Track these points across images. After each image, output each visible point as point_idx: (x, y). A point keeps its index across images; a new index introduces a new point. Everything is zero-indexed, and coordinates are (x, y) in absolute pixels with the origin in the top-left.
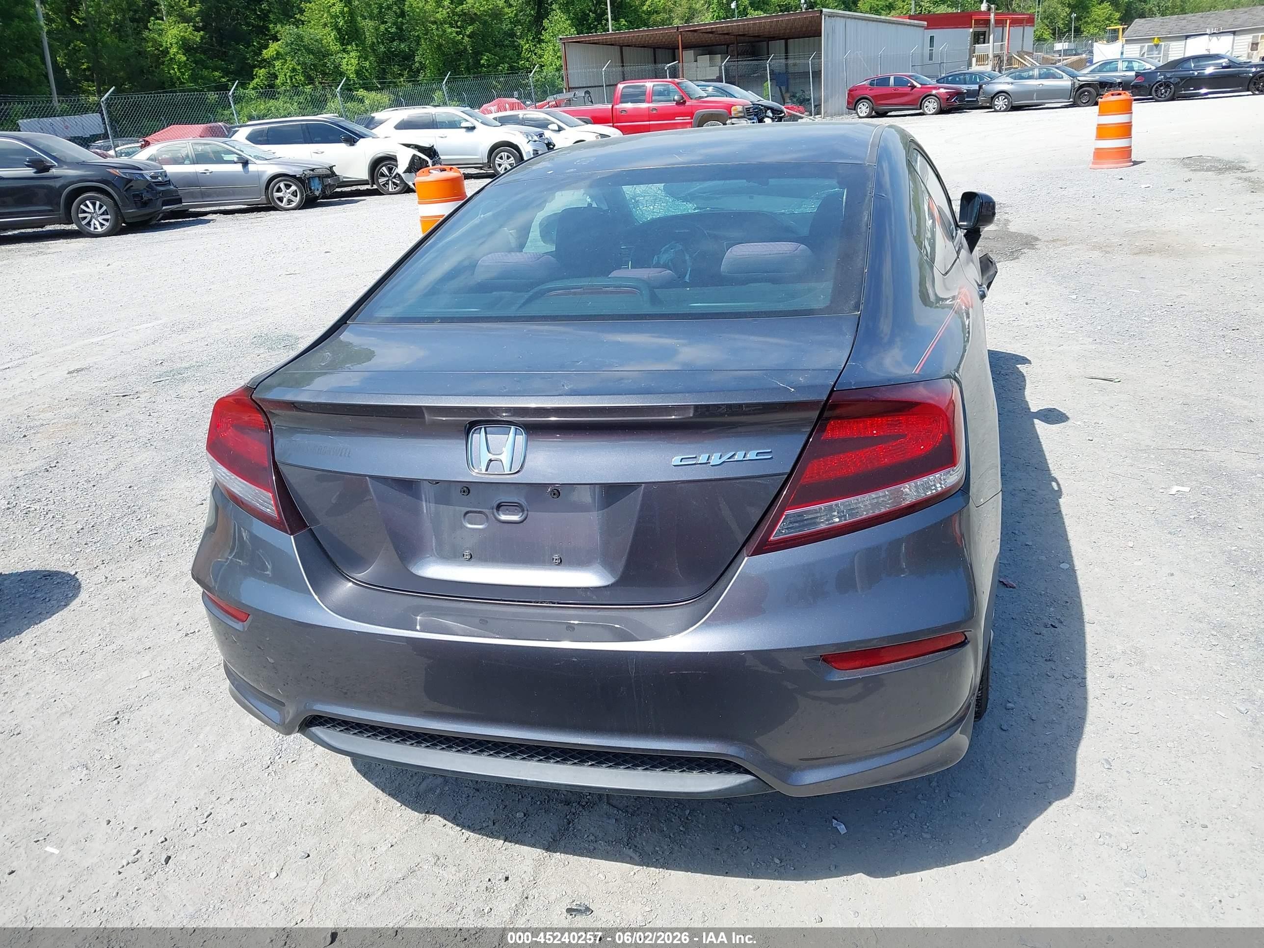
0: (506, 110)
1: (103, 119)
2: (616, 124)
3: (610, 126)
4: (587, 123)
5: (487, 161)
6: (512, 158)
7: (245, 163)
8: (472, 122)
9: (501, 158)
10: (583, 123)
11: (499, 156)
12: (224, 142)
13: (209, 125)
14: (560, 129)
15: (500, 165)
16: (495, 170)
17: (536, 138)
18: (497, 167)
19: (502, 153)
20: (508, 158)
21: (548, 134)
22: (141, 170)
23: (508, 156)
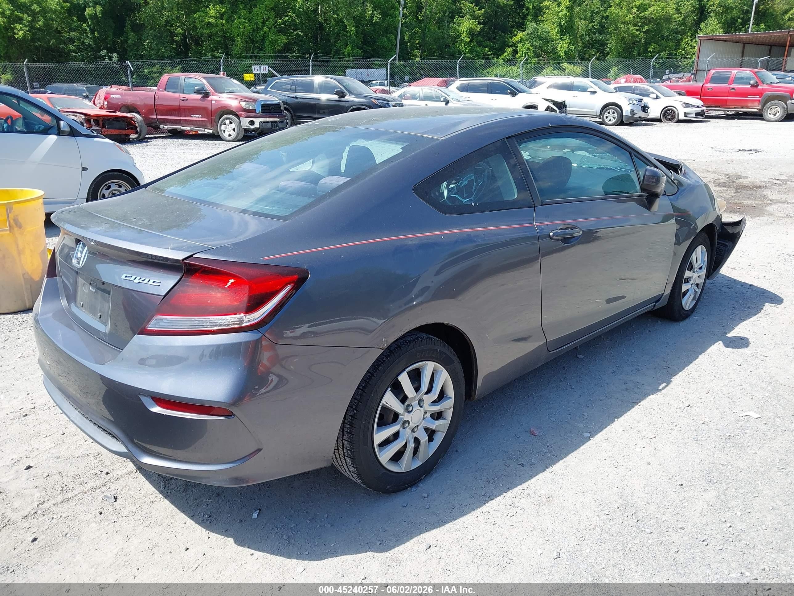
0: (630, 82)
1: (387, 72)
2: (702, 97)
3: (697, 98)
4: (680, 94)
5: (599, 114)
6: (616, 114)
7: (447, 102)
8: (595, 88)
9: (609, 113)
10: (676, 95)
11: (608, 111)
12: (440, 90)
13: (445, 79)
14: (657, 98)
15: (607, 117)
16: (604, 120)
17: (635, 102)
18: (605, 118)
19: (610, 110)
20: (614, 113)
21: (646, 100)
22: (388, 101)
23: (613, 112)
